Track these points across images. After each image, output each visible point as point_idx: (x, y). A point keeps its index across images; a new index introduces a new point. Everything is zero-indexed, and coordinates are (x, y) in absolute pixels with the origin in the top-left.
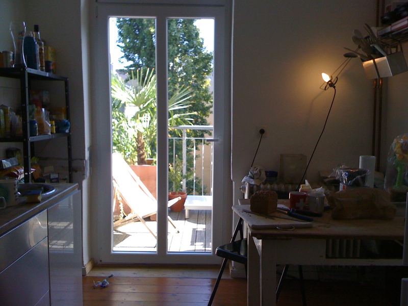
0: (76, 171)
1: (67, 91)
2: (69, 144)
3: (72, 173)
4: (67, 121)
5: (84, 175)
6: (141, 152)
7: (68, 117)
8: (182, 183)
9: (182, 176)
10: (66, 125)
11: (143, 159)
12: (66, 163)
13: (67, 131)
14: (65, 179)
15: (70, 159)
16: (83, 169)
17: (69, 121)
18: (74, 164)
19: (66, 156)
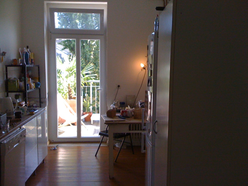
0: (43, 103)
1: (39, 70)
2: (40, 92)
3: (41, 104)
4: (39, 83)
5: (46, 104)
6: (70, 93)
7: (39, 81)
8: (90, 108)
9: (90, 104)
10: (39, 84)
11: (71, 97)
12: (38, 100)
13: (39, 87)
14: (38, 106)
15: (40, 98)
16: (45, 102)
17: (40, 82)
18: (42, 100)
19: (39, 97)
